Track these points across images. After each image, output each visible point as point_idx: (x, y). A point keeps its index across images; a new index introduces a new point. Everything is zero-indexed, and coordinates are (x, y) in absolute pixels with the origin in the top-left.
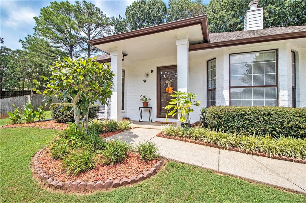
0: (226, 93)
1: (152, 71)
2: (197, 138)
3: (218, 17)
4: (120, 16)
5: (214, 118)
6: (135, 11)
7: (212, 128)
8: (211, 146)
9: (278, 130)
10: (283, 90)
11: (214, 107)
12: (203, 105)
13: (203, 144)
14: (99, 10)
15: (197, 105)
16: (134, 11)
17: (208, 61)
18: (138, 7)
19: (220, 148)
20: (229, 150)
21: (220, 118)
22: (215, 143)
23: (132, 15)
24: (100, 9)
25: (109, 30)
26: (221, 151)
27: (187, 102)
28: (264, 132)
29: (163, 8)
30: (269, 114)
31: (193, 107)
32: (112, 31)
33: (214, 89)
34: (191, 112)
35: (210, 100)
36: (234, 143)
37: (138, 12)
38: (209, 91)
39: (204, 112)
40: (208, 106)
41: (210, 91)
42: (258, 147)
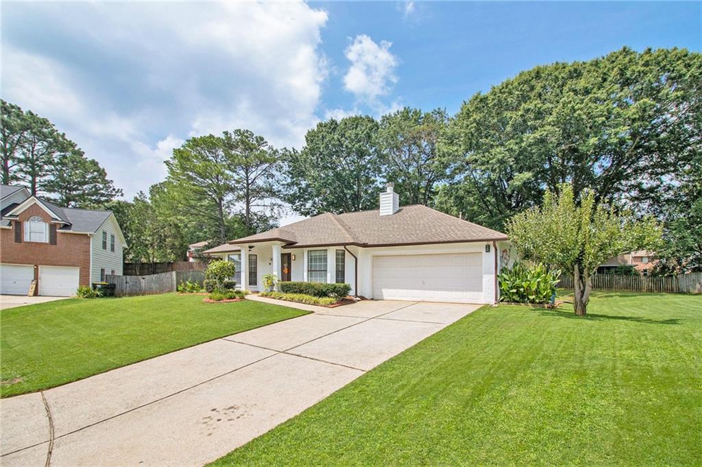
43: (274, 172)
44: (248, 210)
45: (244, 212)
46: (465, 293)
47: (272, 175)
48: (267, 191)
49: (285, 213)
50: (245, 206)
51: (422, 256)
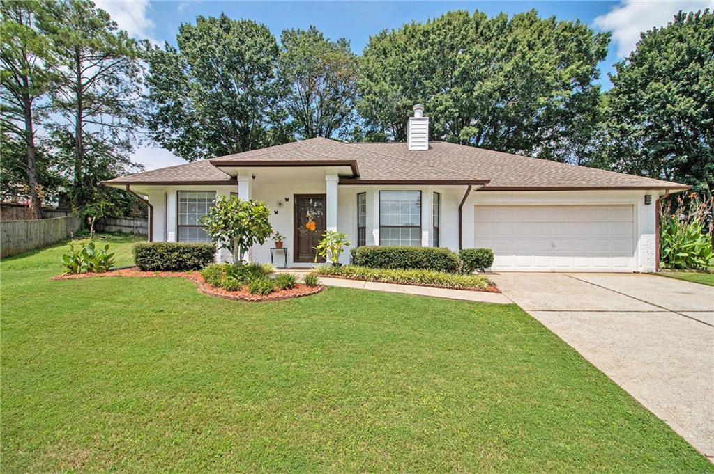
0: (376, 232)
1: (287, 200)
2: (348, 274)
3: (377, 91)
4: (166, 43)
5: (362, 257)
6: (208, 44)
7: (361, 265)
8: (359, 280)
9: (410, 264)
10: (424, 231)
11: (363, 247)
12: (353, 245)
13: (353, 279)
14: (107, 17)
15: (347, 244)
16: (205, 44)
17: (358, 194)
18: (215, 35)
19: (366, 280)
20: (373, 281)
21: (368, 256)
22: (363, 277)
23: (201, 50)
24: (110, 15)
25: (134, 66)
26: (367, 282)
27: (338, 242)
28: (400, 266)
29: (271, 47)
30: (403, 252)
31: (344, 247)
32: (142, 71)
33: (365, 228)
34: (341, 253)
35: (361, 240)
36: (377, 276)
37: (216, 47)
38: (359, 229)
39: (353, 252)
40: (359, 246)
41: (361, 230)
42: (393, 277)
43: (121, 75)
44: (79, 128)
45: (72, 129)
46: (610, 258)
47: (117, 79)
48: (108, 103)
49: (138, 141)
50: (73, 119)
51: (534, 209)
